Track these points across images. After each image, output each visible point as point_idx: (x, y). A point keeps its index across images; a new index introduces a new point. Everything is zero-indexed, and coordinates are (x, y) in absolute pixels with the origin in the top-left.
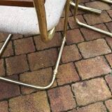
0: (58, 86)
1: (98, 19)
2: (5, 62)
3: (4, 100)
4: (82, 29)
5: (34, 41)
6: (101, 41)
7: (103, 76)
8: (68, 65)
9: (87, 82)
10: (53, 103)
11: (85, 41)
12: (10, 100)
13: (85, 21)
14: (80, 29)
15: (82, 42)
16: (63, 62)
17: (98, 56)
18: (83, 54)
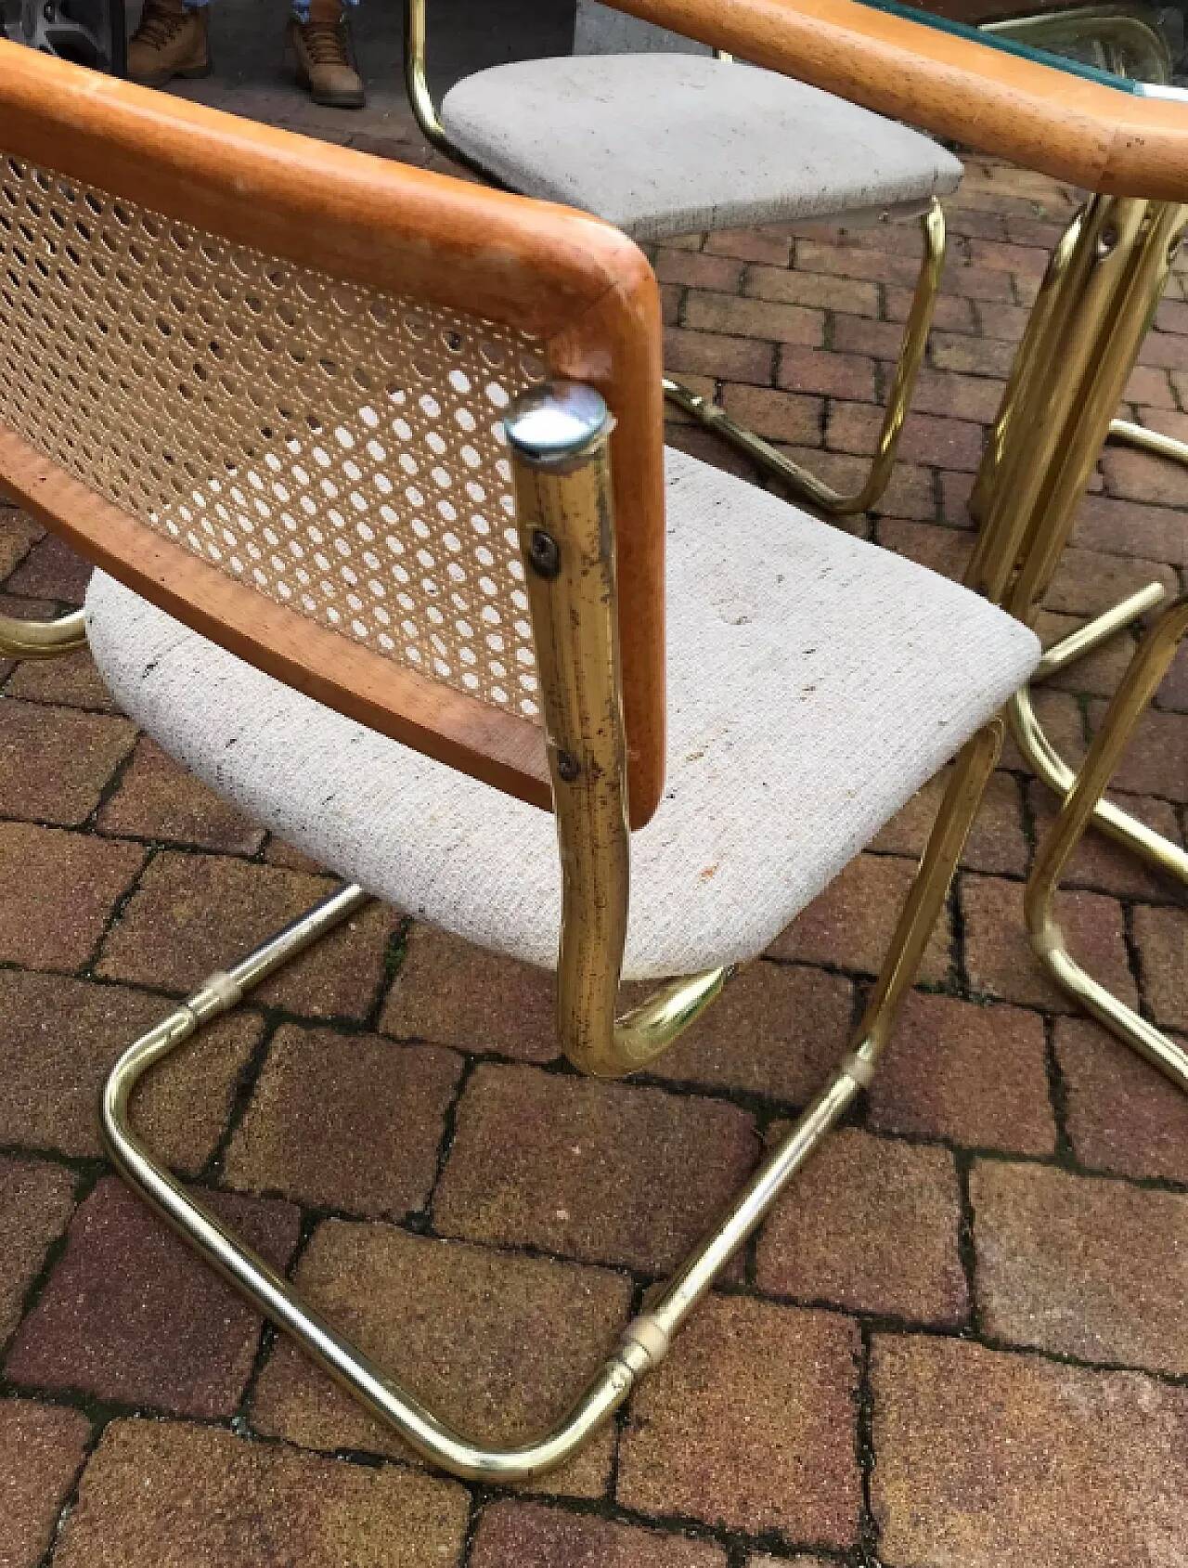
4: (1067, 1031)
11: (1064, 1156)
12: (121, 1430)
14: (1049, 1024)
15: (1020, 1158)
16: (765, 1281)
17: (1139, 1378)
18: (987, 1283)
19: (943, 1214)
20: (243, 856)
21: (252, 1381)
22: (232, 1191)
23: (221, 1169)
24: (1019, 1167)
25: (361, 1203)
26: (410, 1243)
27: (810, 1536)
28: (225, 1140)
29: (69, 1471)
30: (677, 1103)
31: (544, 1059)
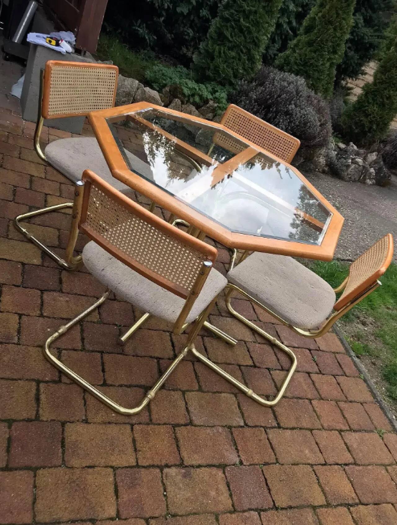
0: (138, 466)
1: (229, 353)
2: (38, 390)
3: (28, 468)
4: (197, 365)
5: (103, 364)
6: (228, 397)
7: (222, 467)
8: (163, 429)
9: (192, 470)
10: (125, 496)
11: (200, 390)
12: (40, 472)
13: (206, 352)
14: (193, 364)
15: (193, 391)
16: (154, 421)
17: (219, 427)
18: (192, 415)
19: (182, 404)
20: (14, 343)
21: (63, 458)
22: (43, 421)
23: (39, 417)
24: (193, 393)
25: (72, 419)
26: (86, 425)
27: (173, 463)
28: (38, 411)
29: (32, 481)
30: (129, 389)
31: (100, 384)
